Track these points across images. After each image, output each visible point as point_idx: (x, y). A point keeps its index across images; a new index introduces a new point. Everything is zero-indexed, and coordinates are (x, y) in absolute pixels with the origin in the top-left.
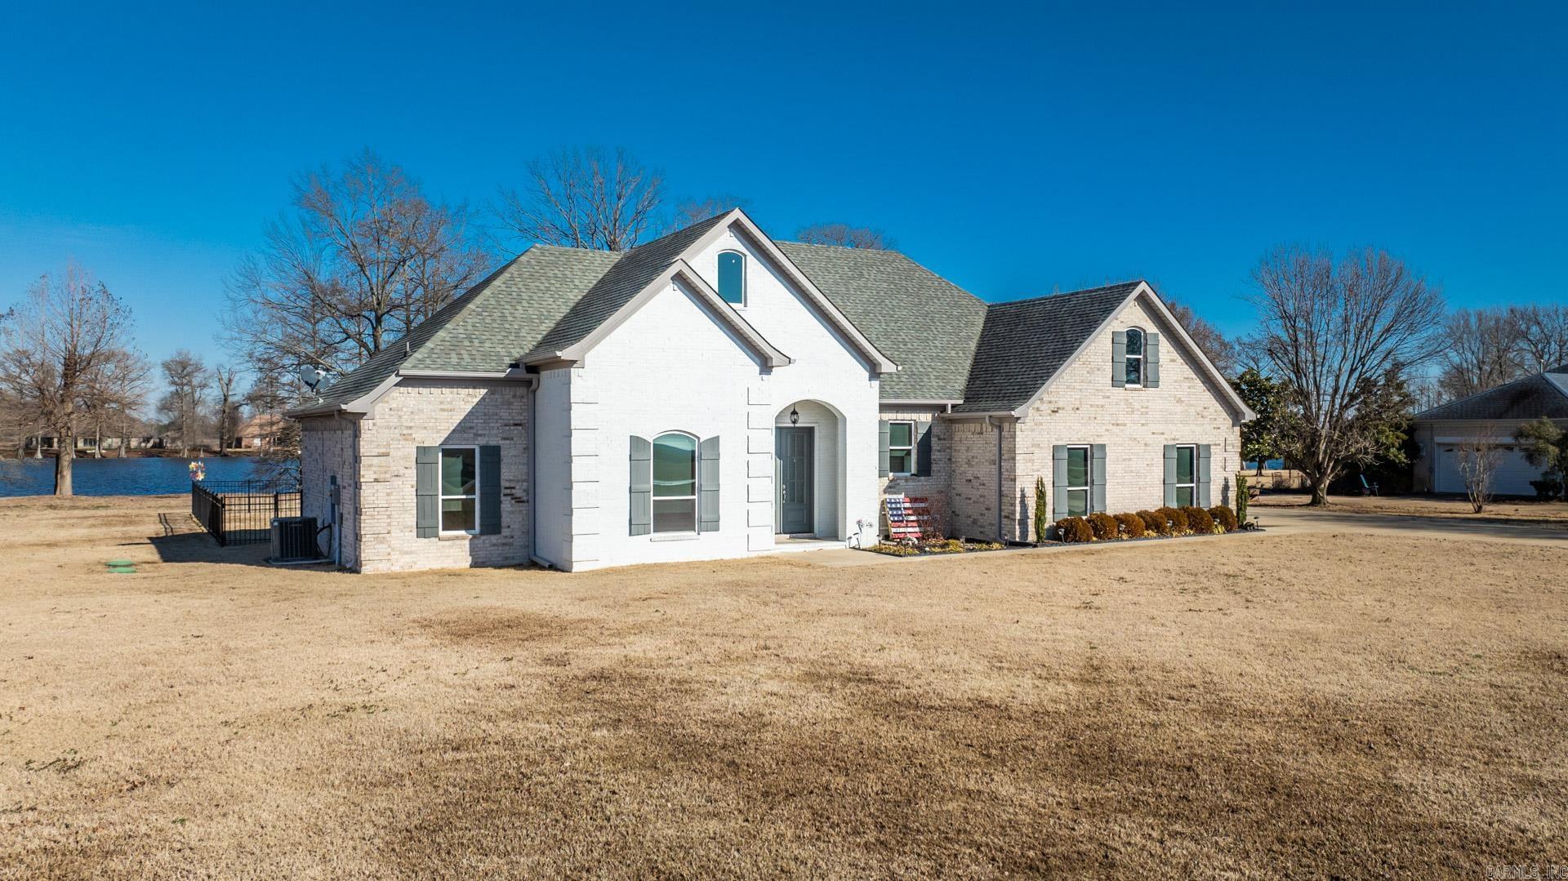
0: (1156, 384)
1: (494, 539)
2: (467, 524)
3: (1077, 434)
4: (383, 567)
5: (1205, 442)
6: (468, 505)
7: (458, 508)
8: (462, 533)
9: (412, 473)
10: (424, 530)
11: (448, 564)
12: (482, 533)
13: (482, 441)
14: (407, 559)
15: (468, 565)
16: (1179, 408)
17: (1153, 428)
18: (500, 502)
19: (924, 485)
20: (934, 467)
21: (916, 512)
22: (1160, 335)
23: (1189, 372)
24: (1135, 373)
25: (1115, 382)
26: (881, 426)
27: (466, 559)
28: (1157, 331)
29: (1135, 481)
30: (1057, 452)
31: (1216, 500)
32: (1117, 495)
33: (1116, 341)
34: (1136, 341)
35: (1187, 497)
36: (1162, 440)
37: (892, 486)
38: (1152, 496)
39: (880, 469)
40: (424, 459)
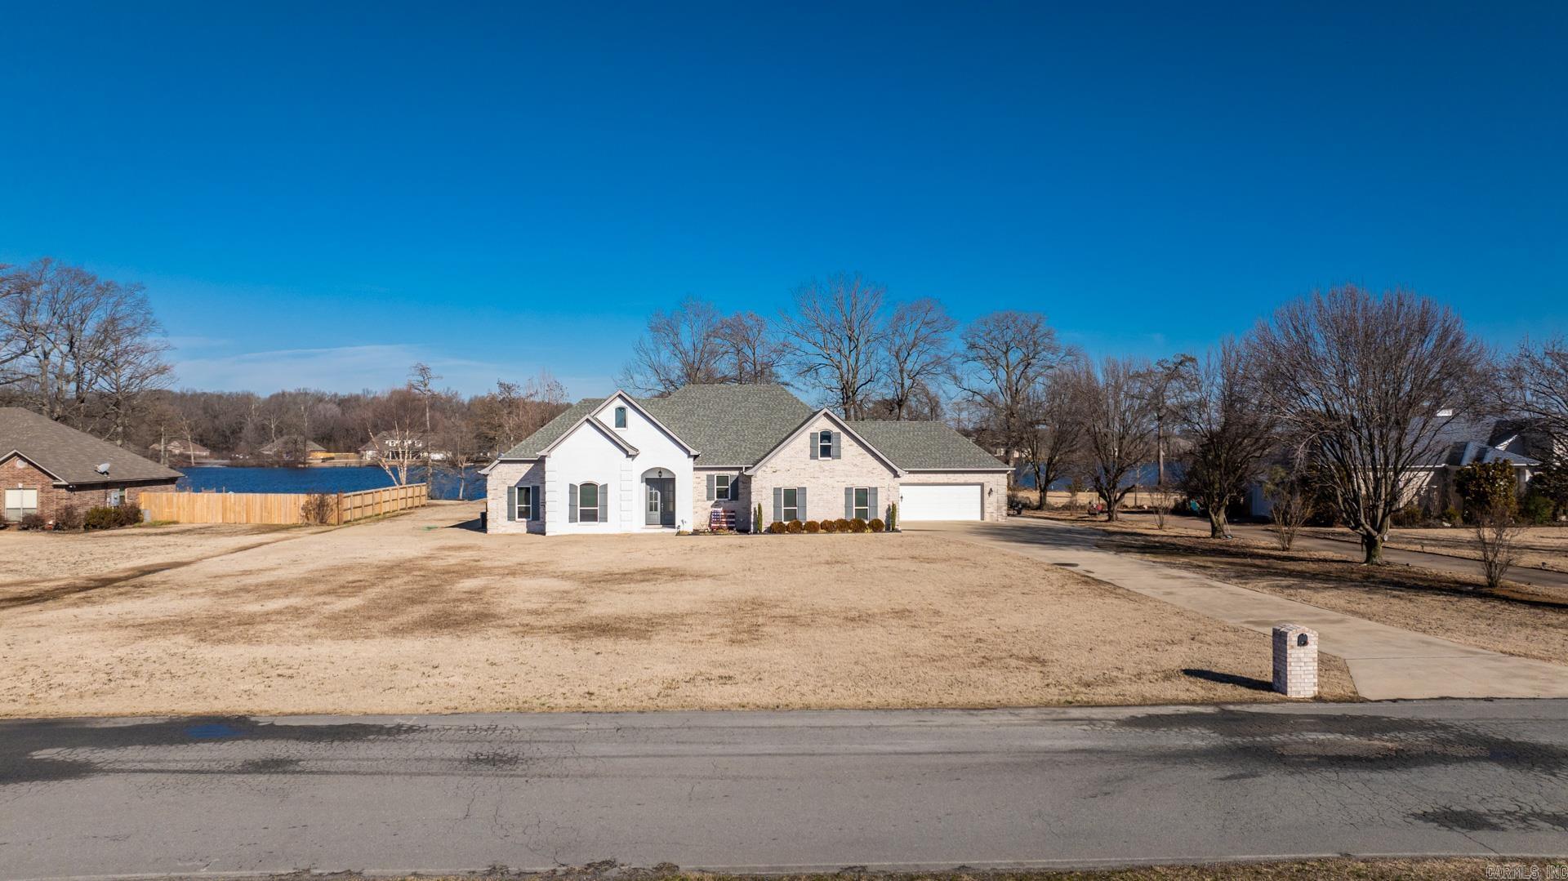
0: (839, 457)
1: (537, 522)
2: (527, 516)
3: (788, 482)
4: (495, 532)
5: (874, 486)
6: (527, 509)
7: (523, 510)
8: (524, 520)
9: (506, 497)
10: (511, 518)
11: (520, 531)
12: (532, 520)
13: (532, 484)
14: (503, 529)
15: (525, 532)
16: (856, 469)
17: (837, 479)
18: (539, 509)
19: (733, 505)
20: (740, 496)
21: (725, 517)
22: (842, 433)
23: (861, 450)
24: (826, 452)
25: (813, 457)
26: (709, 479)
27: (525, 530)
28: (839, 431)
29: (826, 504)
30: (777, 491)
31: (882, 516)
32: (814, 512)
33: (813, 436)
34: (826, 436)
35: (862, 514)
36: (845, 485)
37: (716, 505)
38: (837, 513)
39: (709, 498)
40: (510, 490)
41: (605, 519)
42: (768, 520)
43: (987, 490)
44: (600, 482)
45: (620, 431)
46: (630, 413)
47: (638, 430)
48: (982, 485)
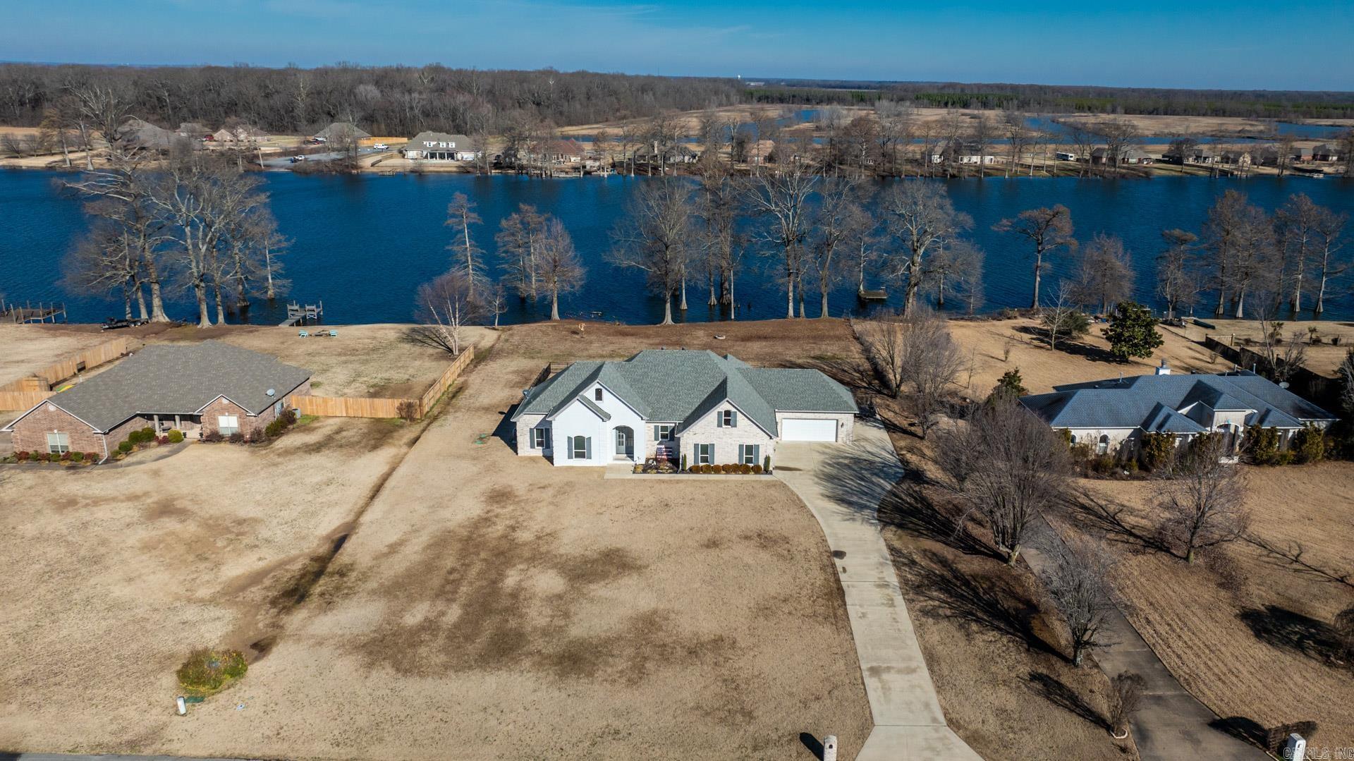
0: (735, 426)
1: (549, 450)
2: (542, 447)
3: (703, 440)
4: (522, 452)
5: (757, 444)
6: (542, 442)
7: (540, 442)
8: (541, 449)
9: (529, 432)
10: (532, 447)
11: (538, 455)
12: (546, 449)
13: (544, 428)
14: (528, 451)
16: (746, 434)
17: (734, 439)
18: (549, 444)
19: (671, 444)
20: (675, 440)
21: (666, 451)
22: (738, 412)
23: (750, 423)
24: (727, 422)
25: (719, 425)
26: (656, 428)
27: (542, 455)
28: (735, 410)
29: (726, 454)
30: (696, 446)
31: (761, 463)
32: (720, 459)
33: (719, 413)
34: (728, 413)
35: (749, 460)
36: (739, 443)
37: (660, 443)
38: (733, 459)
39: (656, 439)
40: (531, 430)
41: (590, 458)
42: (690, 463)
43: (840, 424)
44: (586, 436)
45: (598, 403)
46: (604, 392)
47: (609, 403)
48: (837, 420)
